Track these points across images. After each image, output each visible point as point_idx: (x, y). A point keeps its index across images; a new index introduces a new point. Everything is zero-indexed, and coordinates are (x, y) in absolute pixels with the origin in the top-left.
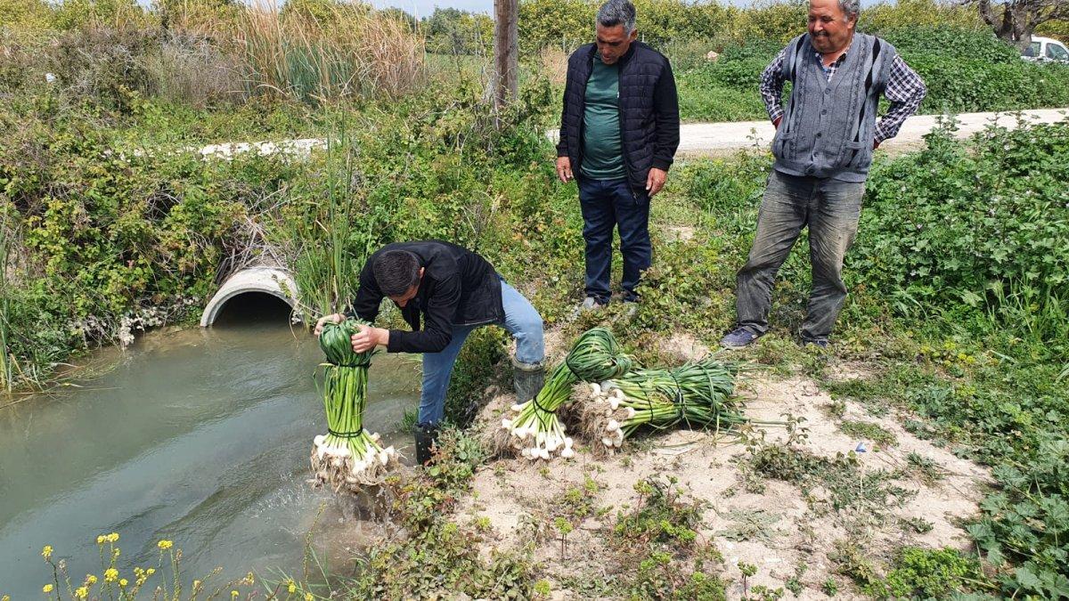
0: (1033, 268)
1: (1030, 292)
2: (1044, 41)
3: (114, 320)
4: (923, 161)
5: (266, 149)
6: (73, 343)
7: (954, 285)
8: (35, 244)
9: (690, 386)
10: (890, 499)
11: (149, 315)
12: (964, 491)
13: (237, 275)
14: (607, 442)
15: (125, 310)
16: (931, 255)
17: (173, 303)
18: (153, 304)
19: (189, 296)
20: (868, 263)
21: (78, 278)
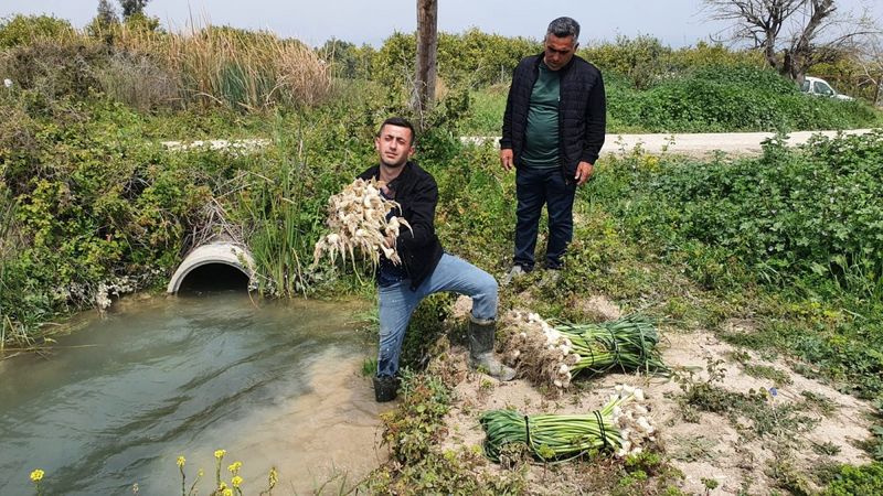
0: (868, 244)
1: (867, 263)
2: (812, 80)
3: (91, 286)
4: (766, 161)
5: (217, 144)
6: (57, 305)
7: (805, 258)
8: (23, 219)
9: (623, 336)
10: (801, 426)
11: (123, 283)
12: (855, 419)
13: (200, 249)
14: (558, 383)
15: (102, 278)
16: (784, 234)
17: (143, 273)
18: (125, 274)
19: (157, 267)
20: (737, 240)
21: (61, 249)
